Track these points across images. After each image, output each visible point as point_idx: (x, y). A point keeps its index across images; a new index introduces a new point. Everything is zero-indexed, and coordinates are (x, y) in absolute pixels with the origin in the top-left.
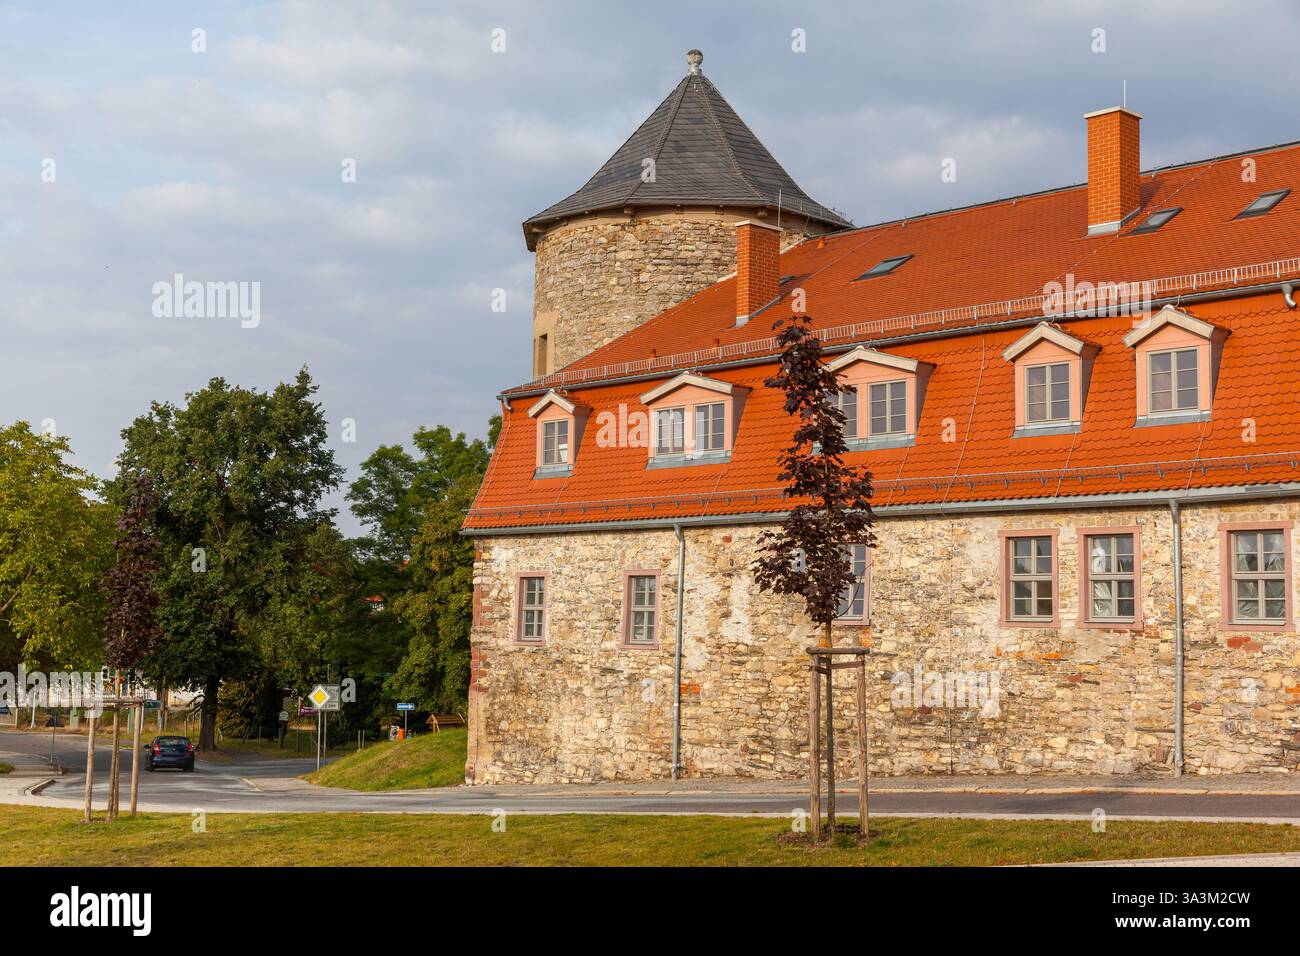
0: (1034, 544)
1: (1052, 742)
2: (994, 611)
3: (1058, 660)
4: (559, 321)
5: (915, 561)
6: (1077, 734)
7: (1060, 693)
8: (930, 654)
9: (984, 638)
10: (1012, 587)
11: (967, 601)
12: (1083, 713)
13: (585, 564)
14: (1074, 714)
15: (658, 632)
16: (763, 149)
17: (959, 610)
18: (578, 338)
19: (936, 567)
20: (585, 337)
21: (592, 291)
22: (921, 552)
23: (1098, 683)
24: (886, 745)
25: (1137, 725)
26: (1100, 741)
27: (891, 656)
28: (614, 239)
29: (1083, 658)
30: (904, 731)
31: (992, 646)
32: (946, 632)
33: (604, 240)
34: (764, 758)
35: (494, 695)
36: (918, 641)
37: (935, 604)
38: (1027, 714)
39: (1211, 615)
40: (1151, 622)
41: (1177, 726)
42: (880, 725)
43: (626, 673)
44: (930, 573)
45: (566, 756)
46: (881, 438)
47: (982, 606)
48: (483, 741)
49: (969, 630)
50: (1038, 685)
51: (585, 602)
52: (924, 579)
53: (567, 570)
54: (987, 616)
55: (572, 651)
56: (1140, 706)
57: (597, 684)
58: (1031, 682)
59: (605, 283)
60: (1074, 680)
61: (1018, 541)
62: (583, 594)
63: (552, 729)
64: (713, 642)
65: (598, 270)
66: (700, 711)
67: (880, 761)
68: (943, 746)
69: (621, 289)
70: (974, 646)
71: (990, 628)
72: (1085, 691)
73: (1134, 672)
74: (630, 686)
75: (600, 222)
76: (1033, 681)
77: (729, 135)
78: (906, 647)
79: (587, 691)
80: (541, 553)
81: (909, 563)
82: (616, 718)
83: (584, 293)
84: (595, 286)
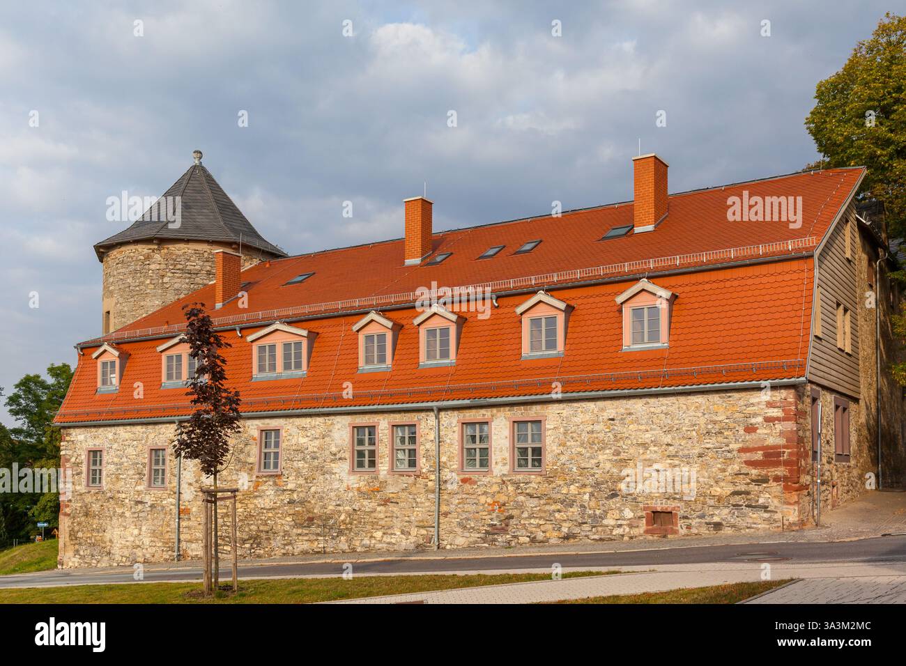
0: (367, 430)
1: (375, 535)
2: (346, 466)
3: (378, 491)
4: (117, 304)
5: (305, 440)
6: (387, 530)
7: (379, 509)
8: (313, 489)
9: (341, 481)
10: (356, 453)
11: (332, 461)
12: (390, 519)
13: (126, 443)
14: (386, 519)
15: (167, 481)
16: (238, 210)
17: (328, 466)
18: (128, 314)
19: (317, 443)
20: (132, 313)
21: (136, 286)
22: (308, 435)
23: (398, 503)
24: (290, 538)
25: (416, 524)
26: (398, 533)
27: (292, 491)
28: (148, 257)
29: (390, 490)
30: (299, 531)
31: (345, 485)
32: (321, 478)
33: (142, 258)
34: (225, 548)
35: (74, 518)
36: (307, 483)
37: (316, 462)
38: (362, 520)
39: (453, 467)
40: (424, 471)
41: (436, 525)
42: (287, 528)
43: (149, 504)
44: (313, 446)
45: (116, 551)
46: (289, 372)
47: (340, 464)
48: (68, 544)
49: (333, 476)
50: (368, 505)
51: (126, 464)
52: (310, 449)
53: (115, 446)
54: (342, 469)
55: (119, 492)
56: (418, 514)
57: (133, 510)
58: (364, 503)
59: (143, 283)
60: (386, 502)
61: (359, 429)
62: (124, 459)
63: (108, 536)
64: (198, 485)
65: (139, 275)
66: (191, 523)
67: (287, 547)
68: (320, 538)
69: (152, 286)
70: (336, 485)
71: (344, 475)
72: (392, 507)
73: (416, 497)
74: (151, 511)
75: (140, 247)
76: (366, 503)
77: (217, 201)
78: (300, 486)
79: (128, 514)
80: (100, 436)
81: (302, 440)
82: (144, 528)
83: (131, 288)
84: (137, 284)
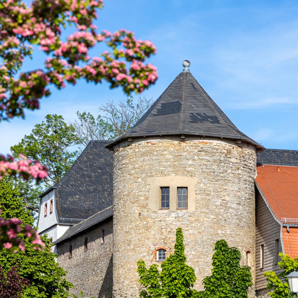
20: (217, 193)
21: (220, 173)
28: (229, 152)
33: (226, 152)
65: (223, 164)
69: (232, 175)
75: (223, 143)
83: (216, 173)
84: (221, 171)
